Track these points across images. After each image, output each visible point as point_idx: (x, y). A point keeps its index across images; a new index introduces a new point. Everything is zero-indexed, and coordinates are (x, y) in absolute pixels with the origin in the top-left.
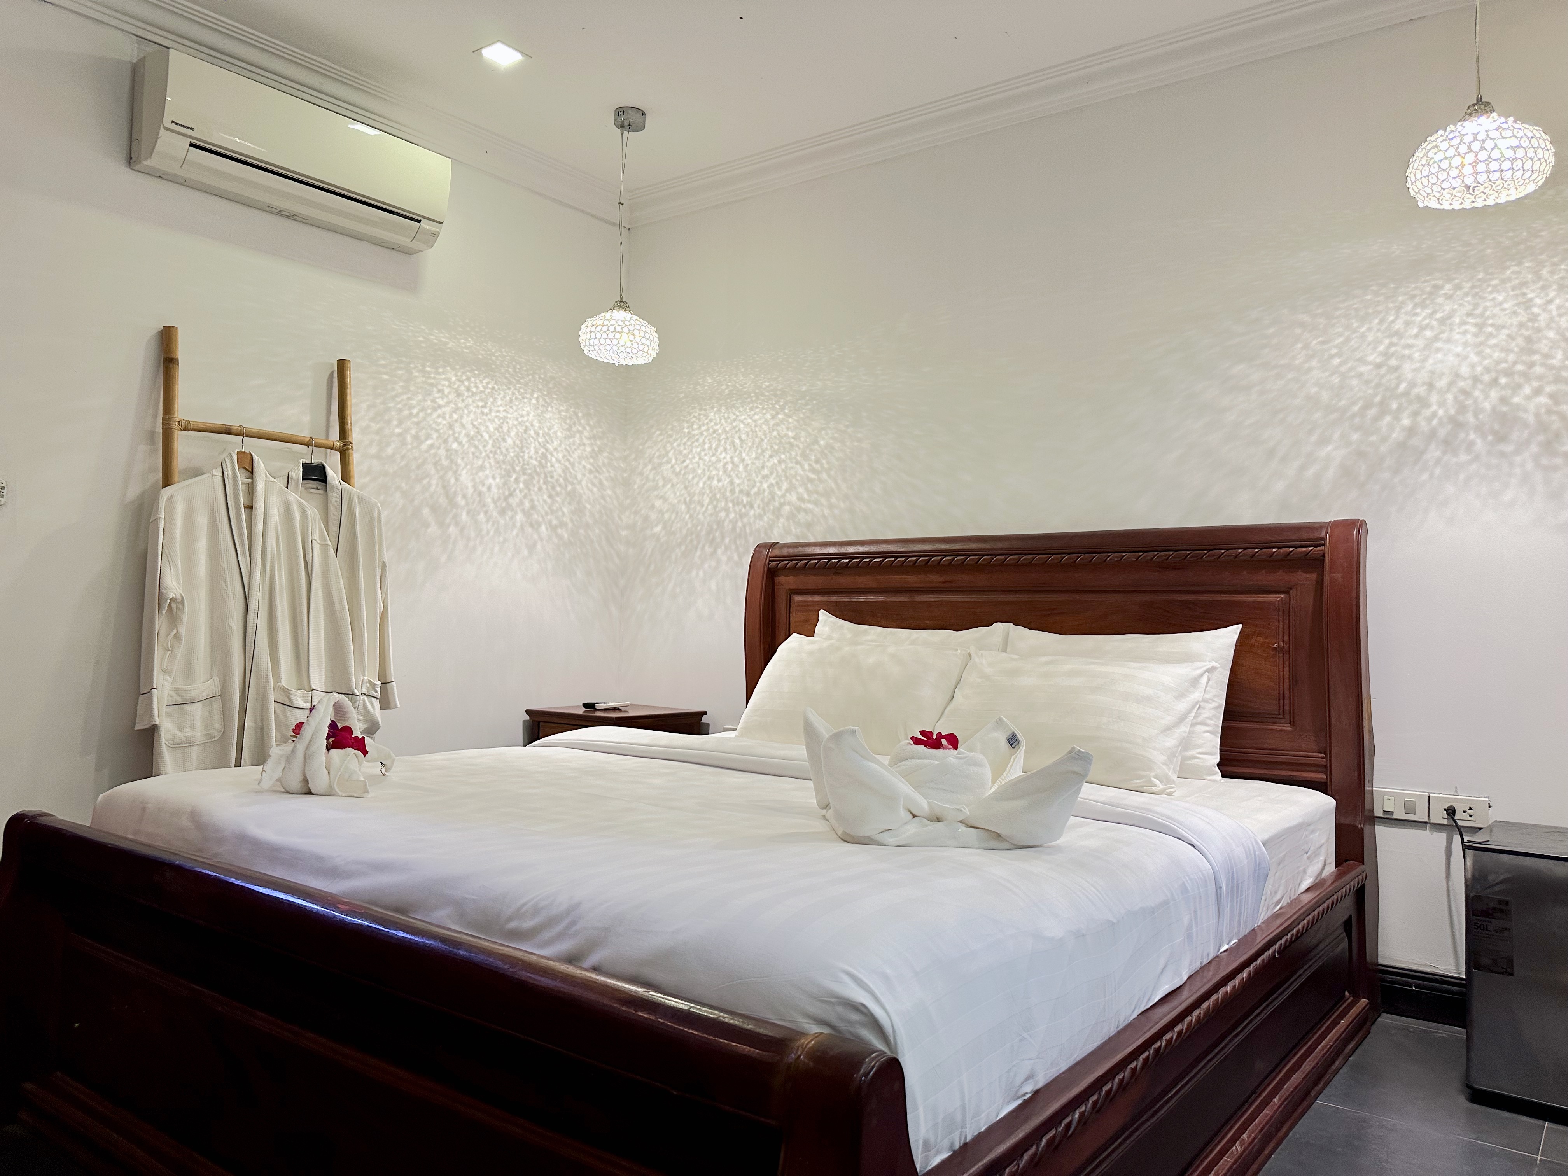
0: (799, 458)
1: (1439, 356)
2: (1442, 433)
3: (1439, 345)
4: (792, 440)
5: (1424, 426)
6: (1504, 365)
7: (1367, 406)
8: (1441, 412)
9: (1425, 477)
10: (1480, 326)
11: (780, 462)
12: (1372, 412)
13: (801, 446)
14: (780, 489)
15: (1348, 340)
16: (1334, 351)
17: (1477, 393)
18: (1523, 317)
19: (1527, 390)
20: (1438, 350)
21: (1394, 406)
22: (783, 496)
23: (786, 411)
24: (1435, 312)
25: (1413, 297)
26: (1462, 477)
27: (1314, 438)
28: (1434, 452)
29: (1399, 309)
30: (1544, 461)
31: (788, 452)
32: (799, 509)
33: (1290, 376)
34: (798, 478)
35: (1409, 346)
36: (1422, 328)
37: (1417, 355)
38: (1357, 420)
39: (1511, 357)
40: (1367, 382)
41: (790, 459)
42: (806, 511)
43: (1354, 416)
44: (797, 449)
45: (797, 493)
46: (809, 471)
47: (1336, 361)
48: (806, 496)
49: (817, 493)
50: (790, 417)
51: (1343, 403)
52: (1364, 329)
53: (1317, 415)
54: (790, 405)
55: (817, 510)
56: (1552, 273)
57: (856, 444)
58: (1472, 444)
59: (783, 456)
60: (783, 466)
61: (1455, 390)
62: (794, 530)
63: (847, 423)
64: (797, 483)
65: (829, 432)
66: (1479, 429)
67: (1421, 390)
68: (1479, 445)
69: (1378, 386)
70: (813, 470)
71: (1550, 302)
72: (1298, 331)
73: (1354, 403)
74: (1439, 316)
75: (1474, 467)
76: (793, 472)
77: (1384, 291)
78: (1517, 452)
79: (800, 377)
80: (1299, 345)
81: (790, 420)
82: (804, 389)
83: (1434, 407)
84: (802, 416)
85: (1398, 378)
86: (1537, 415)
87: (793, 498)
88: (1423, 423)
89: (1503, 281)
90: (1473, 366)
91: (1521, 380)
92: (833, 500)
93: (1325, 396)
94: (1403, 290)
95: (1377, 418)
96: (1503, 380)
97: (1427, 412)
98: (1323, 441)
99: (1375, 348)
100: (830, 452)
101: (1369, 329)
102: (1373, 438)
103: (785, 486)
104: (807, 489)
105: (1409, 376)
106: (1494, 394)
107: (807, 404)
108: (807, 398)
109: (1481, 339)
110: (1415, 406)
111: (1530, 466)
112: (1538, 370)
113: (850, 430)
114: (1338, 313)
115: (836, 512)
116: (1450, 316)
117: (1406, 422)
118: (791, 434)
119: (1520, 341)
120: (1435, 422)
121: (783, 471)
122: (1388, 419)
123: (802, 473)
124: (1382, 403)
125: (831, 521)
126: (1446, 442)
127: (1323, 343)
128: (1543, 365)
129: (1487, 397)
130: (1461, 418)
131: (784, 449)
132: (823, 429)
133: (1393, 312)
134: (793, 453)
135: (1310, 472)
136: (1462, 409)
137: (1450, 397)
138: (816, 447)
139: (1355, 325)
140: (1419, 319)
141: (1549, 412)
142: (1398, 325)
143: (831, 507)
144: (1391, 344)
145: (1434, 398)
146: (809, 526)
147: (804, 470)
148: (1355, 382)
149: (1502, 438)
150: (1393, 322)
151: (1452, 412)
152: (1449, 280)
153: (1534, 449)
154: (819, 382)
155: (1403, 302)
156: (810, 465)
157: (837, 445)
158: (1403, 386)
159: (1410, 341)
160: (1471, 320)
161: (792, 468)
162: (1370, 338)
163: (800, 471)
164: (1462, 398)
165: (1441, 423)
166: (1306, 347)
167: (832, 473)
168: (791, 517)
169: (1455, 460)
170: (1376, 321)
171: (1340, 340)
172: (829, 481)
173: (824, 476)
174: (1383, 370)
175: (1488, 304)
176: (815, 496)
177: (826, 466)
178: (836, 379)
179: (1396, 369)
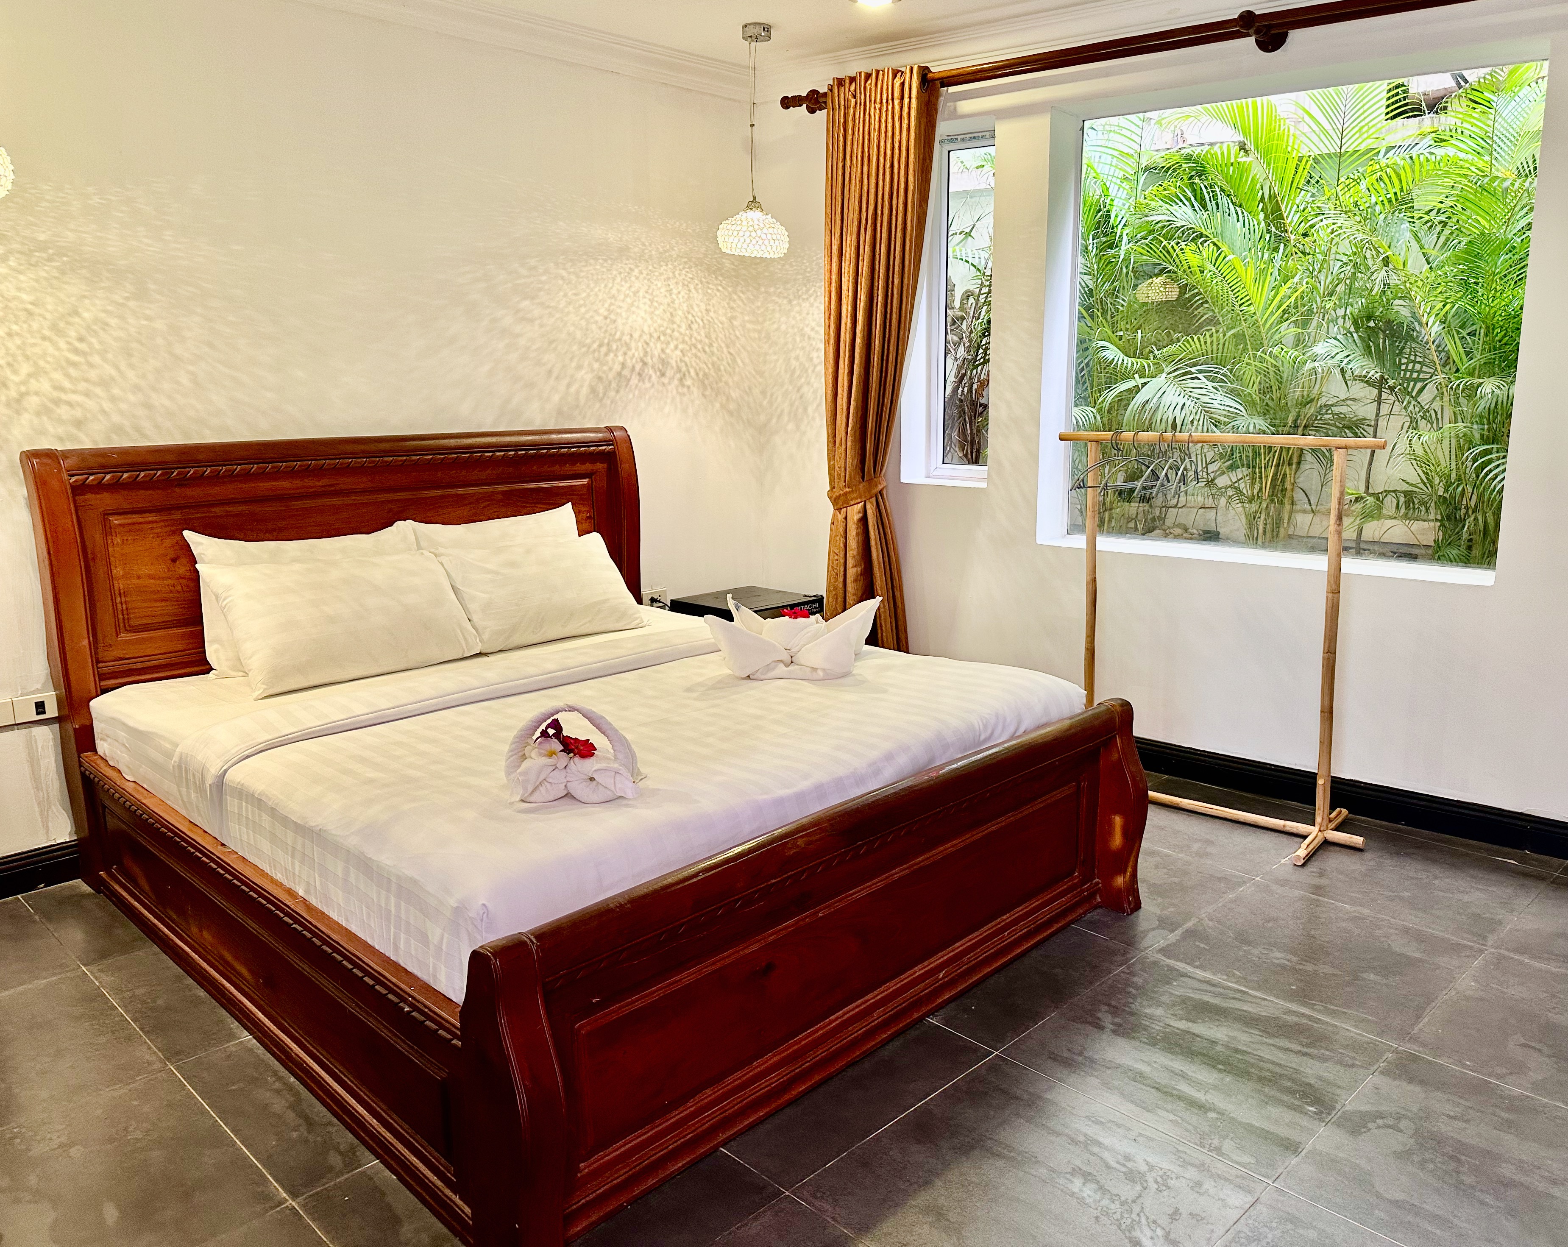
0: (47, 333)
1: (634, 316)
2: (638, 367)
3: (633, 309)
4: (30, 307)
5: (629, 364)
6: (662, 329)
7: (600, 346)
8: (636, 355)
9: (631, 396)
10: (652, 301)
11: (10, 335)
12: (604, 349)
13: (48, 316)
14: (15, 372)
15: (589, 295)
16: (582, 302)
17: (651, 344)
18: (668, 300)
19: (672, 346)
20: (634, 313)
21: (614, 347)
22: (23, 383)
23: (12, 263)
24: (631, 286)
25: (620, 273)
26: (647, 397)
27: (574, 364)
28: (635, 380)
29: (614, 279)
30: (680, 390)
31: (25, 322)
32: (57, 402)
33: (558, 315)
34: (50, 359)
35: (620, 307)
36: (626, 296)
37: (624, 314)
38: (596, 354)
39: (665, 324)
40: (600, 328)
41: (30, 332)
42: (70, 404)
43: (594, 351)
44: (41, 319)
45: (51, 380)
46: (69, 350)
47: (583, 310)
48: (67, 384)
49: (87, 380)
50: (20, 272)
51: (588, 341)
52: (596, 290)
53: (575, 348)
54: (18, 256)
55: (90, 404)
56: (680, 274)
57: (144, 322)
58: (650, 377)
59: (15, 328)
60: (18, 341)
61: (642, 340)
62: (51, 429)
63: (126, 295)
64: (47, 366)
65: (97, 302)
66: (653, 367)
67: (626, 338)
68: (654, 378)
69: (606, 331)
70: (76, 351)
71: (679, 293)
72: (560, 282)
73: (594, 342)
74: (633, 289)
75: (652, 390)
76: (37, 350)
77: (605, 265)
78: (669, 383)
79: (32, 219)
80: (562, 294)
81: (22, 277)
82: (42, 237)
83: (633, 351)
84: (44, 274)
85: (616, 328)
86: (676, 362)
87: (45, 386)
88: (629, 361)
89: (661, 274)
90: (649, 327)
91: (669, 339)
92: (116, 391)
93: (579, 334)
94: (615, 266)
95: (606, 354)
96: (662, 338)
97: (630, 353)
98: (579, 367)
99: (603, 305)
100: (104, 330)
101: (600, 290)
102: (605, 368)
103: (25, 369)
104: (68, 376)
105: (621, 327)
106: (659, 346)
107: (50, 260)
108: (51, 251)
109: (652, 309)
110: (624, 349)
111: (675, 392)
112: (676, 334)
113: (132, 304)
114: (582, 274)
115: (123, 406)
116: (638, 292)
117: (621, 359)
118: (24, 297)
119: (668, 314)
120: (634, 360)
121: (19, 347)
122: (612, 355)
123: (56, 353)
124: (608, 344)
125: (116, 418)
126: (640, 374)
127: (575, 294)
128: (678, 331)
129: (656, 348)
130: (645, 359)
131: (15, 316)
132: (84, 297)
133: (611, 281)
134: (35, 326)
135: (573, 390)
136: (646, 353)
137: (640, 345)
138: (76, 320)
139: (592, 285)
140: (624, 289)
141: (681, 360)
142: (614, 291)
143: (113, 399)
144: (611, 304)
145: (633, 345)
146: (79, 424)
147: (59, 349)
148: (594, 327)
149: (663, 375)
150: (611, 288)
151: (642, 355)
152: (637, 266)
153: (676, 382)
154: (69, 233)
155: (616, 276)
156: (69, 343)
157: (113, 322)
158: (618, 335)
159: (621, 304)
160: (647, 295)
161: (35, 345)
162: (600, 297)
163: (51, 350)
164: (645, 346)
165: (637, 362)
166: (565, 295)
167: (110, 356)
168: (44, 411)
169: (644, 386)
170: (603, 285)
171: (584, 295)
172: (106, 366)
173: (96, 359)
174: (608, 320)
175: (655, 287)
176: (84, 384)
177: (97, 346)
178: (99, 234)
179: (615, 321)
